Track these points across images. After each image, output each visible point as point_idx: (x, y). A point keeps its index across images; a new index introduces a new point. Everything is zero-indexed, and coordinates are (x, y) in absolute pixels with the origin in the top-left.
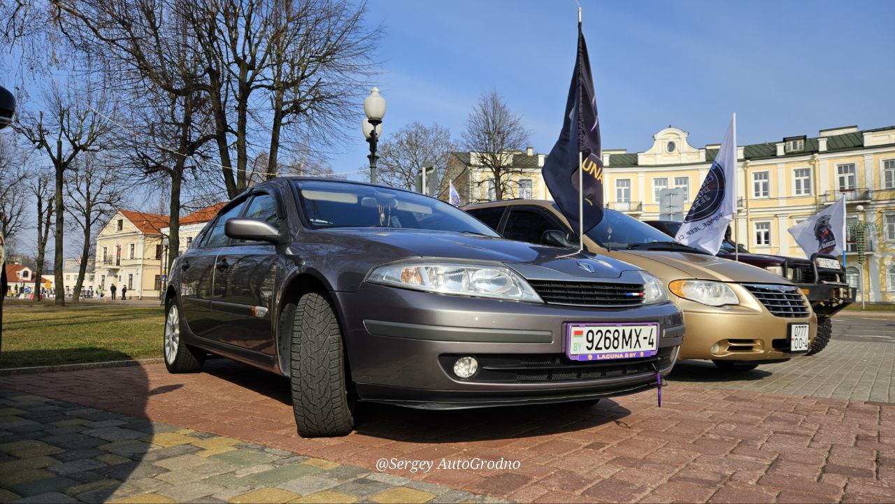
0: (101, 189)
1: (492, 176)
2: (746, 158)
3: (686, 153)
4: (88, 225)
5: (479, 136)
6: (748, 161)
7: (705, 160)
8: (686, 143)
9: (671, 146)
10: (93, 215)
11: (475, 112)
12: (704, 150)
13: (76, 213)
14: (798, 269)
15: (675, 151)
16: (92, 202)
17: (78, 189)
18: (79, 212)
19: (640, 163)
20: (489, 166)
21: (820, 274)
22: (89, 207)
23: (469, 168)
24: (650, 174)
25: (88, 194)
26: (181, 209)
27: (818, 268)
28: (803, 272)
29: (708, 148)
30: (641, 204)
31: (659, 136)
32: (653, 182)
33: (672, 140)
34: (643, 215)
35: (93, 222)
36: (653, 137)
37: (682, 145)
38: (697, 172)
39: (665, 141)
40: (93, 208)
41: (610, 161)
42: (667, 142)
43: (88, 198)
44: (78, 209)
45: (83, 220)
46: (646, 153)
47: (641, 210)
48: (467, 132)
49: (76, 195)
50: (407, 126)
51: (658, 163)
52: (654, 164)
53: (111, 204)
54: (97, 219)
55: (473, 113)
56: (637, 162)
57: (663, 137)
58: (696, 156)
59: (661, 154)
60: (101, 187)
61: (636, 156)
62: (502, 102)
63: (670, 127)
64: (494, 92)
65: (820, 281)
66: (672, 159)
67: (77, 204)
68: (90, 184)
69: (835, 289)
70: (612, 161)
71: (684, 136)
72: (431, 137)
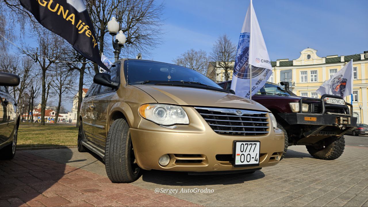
0: (66, 79)
1: (224, 71)
2: (345, 61)
3: (316, 59)
4: (61, 93)
5: (218, 54)
6: (346, 62)
7: (325, 63)
8: (316, 55)
9: (309, 57)
10: (63, 89)
11: (216, 44)
12: (325, 58)
13: (56, 88)
14: (312, 104)
15: (311, 59)
16: (62, 84)
17: (57, 79)
18: (57, 88)
19: (294, 65)
20: (223, 67)
21: (326, 108)
22: (61, 86)
23: (216, 68)
24: (299, 69)
25: (61, 81)
26: (83, 86)
27: (326, 104)
28: (316, 107)
29: (328, 57)
30: (294, 83)
31: (303, 52)
32: (300, 73)
33: (309, 54)
34: (295, 88)
35: (63, 92)
36: (300, 53)
37: (314, 56)
38: (321, 68)
39: (306, 54)
40: (63, 87)
41: (280, 64)
42: (307, 54)
43: (61, 83)
44: (56, 87)
45: (59, 91)
46: (297, 60)
47: (294, 86)
48: (213, 53)
49: (56, 82)
50: (188, 51)
51: (303, 65)
52: (300, 65)
53: (69, 85)
54: (64, 91)
55: (215, 44)
56: (293, 64)
57: (305, 53)
58: (321, 61)
59: (304, 60)
60: (66, 78)
61: (292, 62)
62: (228, 39)
63: (308, 48)
64: (225, 35)
65: (326, 112)
66: (310, 62)
67: (56, 85)
68: (61, 77)
69: (338, 118)
70: (281, 64)
71: (315, 52)
72: (198, 55)
